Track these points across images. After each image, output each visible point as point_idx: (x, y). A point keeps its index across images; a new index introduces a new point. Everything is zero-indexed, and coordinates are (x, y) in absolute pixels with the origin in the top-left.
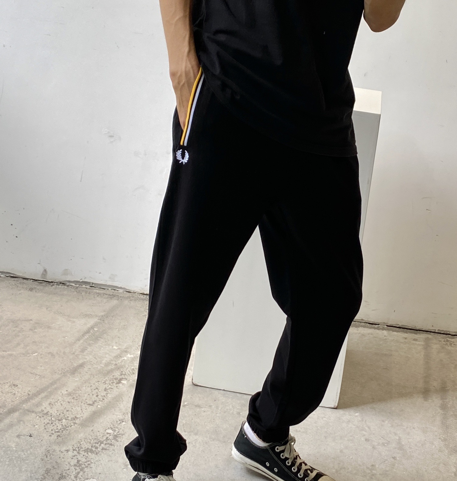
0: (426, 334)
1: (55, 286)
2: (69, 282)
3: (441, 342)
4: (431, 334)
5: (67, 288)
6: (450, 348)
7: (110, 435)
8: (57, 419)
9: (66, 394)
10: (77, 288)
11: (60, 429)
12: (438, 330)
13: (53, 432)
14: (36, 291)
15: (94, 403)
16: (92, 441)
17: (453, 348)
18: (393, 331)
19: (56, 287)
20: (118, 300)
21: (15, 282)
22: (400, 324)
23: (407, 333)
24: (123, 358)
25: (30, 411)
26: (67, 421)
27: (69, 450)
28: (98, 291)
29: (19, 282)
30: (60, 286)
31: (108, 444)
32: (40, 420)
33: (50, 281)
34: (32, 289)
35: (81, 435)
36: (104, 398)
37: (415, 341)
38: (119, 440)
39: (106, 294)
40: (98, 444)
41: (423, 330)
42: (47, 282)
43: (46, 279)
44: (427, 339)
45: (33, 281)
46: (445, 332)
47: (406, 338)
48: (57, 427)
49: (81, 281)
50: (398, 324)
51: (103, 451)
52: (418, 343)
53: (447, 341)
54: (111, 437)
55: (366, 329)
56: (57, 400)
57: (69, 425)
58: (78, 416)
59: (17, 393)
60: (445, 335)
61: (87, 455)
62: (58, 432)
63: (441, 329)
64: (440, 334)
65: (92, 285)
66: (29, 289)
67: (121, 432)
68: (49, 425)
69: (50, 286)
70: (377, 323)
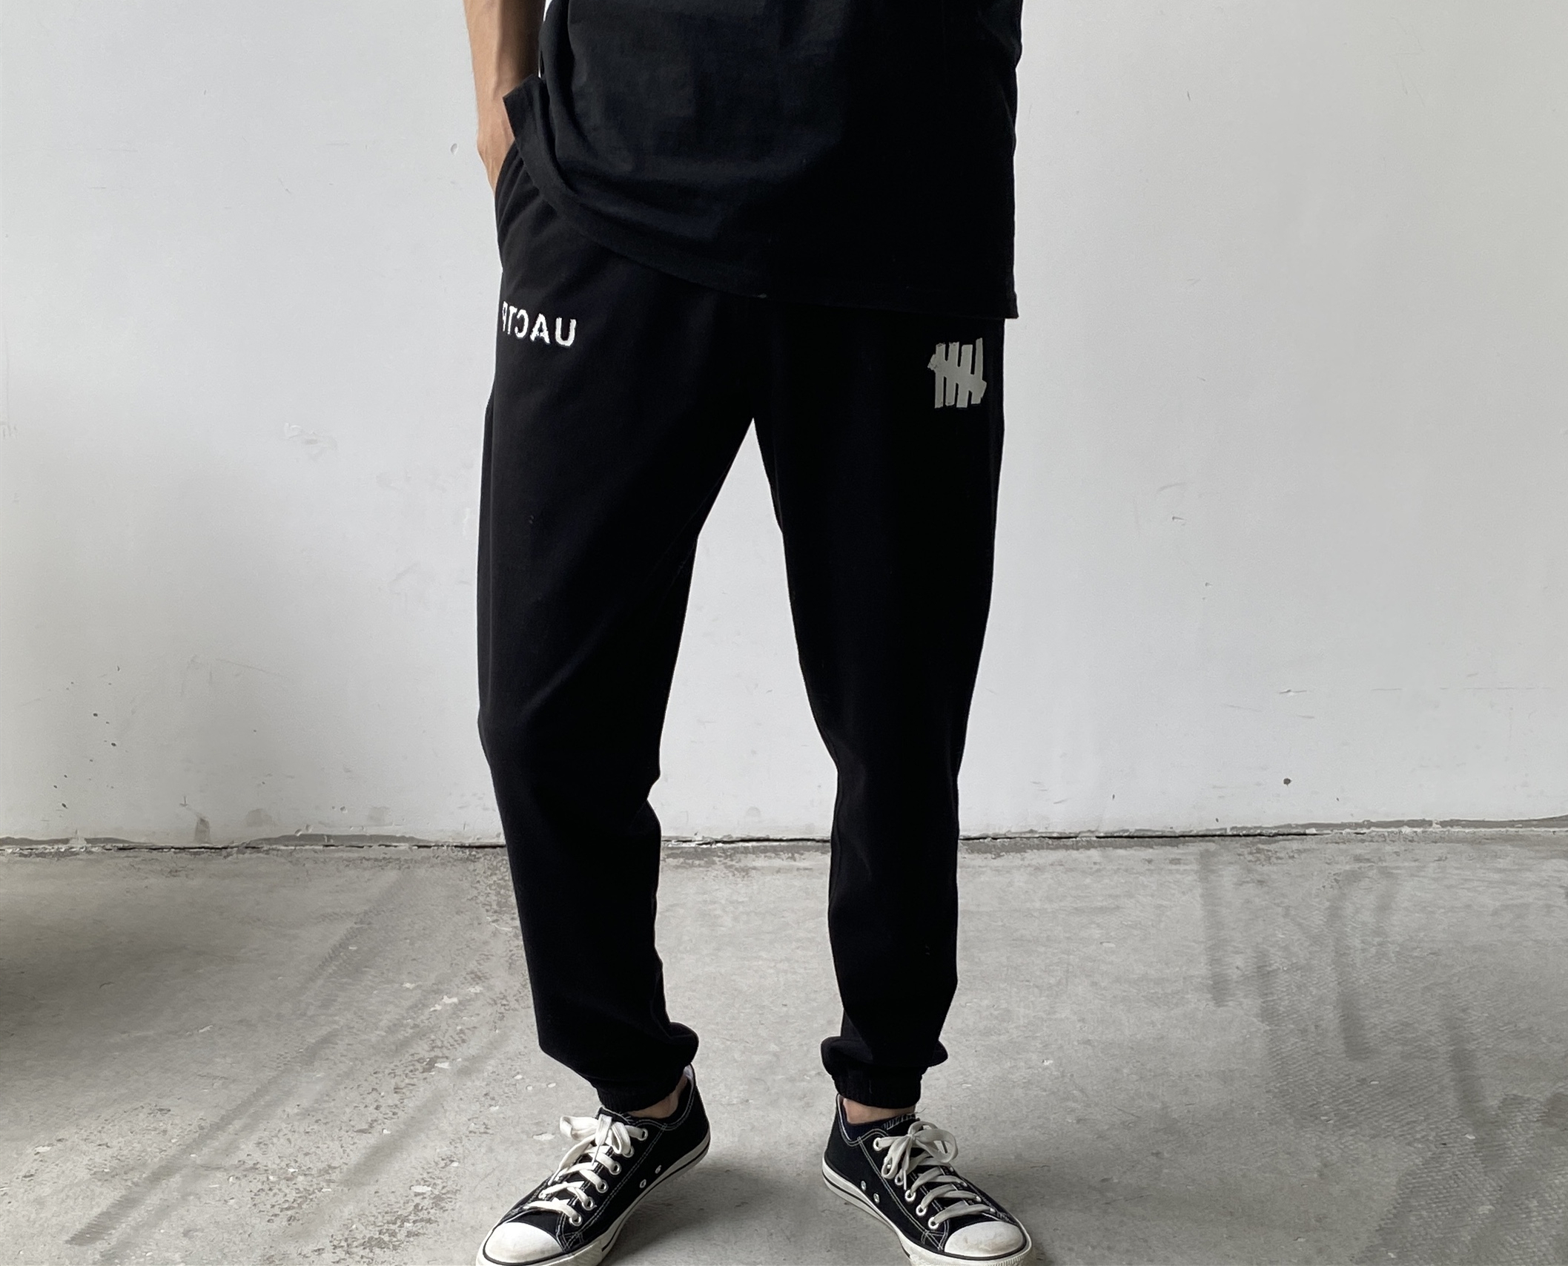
0: (1202, 844)
1: (235, 855)
2: (268, 840)
3: (1242, 857)
4: (1214, 842)
5: (266, 856)
6: (1266, 868)
7: (424, 1198)
8: (283, 1177)
9: (297, 1114)
10: (291, 853)
11: (295, 1200)
12: (1232, 829)
13: (276, 1210)
14: (187, 876)
15: (371, 1126)
16: (380, 1218)
17: (1275, 868)
18: (1116, 847)
19: (237, 858)
20: (400, 869)
21: (131, 859)
22: (1132, 829)
23: (1152, 848)
24: (432, 1009)
25: (208, 1168)
26: (309, 1178)
27: (323, 1249)
28: (345, 855)
29: (140, 859)
30: (247, 855)
31: (422, 1220)
32: (240, 1185)
33: (220, 847)
34: (176, 871)
35: (349, 1210)
36: (396, 1110)
37: (1176, 864)
38: (449, 1206)
39: (368, 860)
40: (394, 1223)
41: (1191, 834)
42: (213, 851)
43: (207, 843)
44: (1205, 858)
45: (175, 853)
46: (1252, 832)
47: (1150, 861)
48: (286, 1195)
49: (298, 835)
50: (1126, 828)
51: (411, 1239)
52: (1182, 868)
53: (1259, 851)
54: (426, 1203)
55: (1044, 853)
56: (277, 1132)
57: (315, 1187)
58: (335, 1164)
59: (169, 1127)
60: (1251, 838)
61: (371, 1255)
62: (287, 1209)
63: (1239, 826)
64: (1237, 838)
65: (328, 841)
66: (170, 872)
67: (451, 1186)
68: (263, 1194)
69: (222, 857)
70: (1072, 835)
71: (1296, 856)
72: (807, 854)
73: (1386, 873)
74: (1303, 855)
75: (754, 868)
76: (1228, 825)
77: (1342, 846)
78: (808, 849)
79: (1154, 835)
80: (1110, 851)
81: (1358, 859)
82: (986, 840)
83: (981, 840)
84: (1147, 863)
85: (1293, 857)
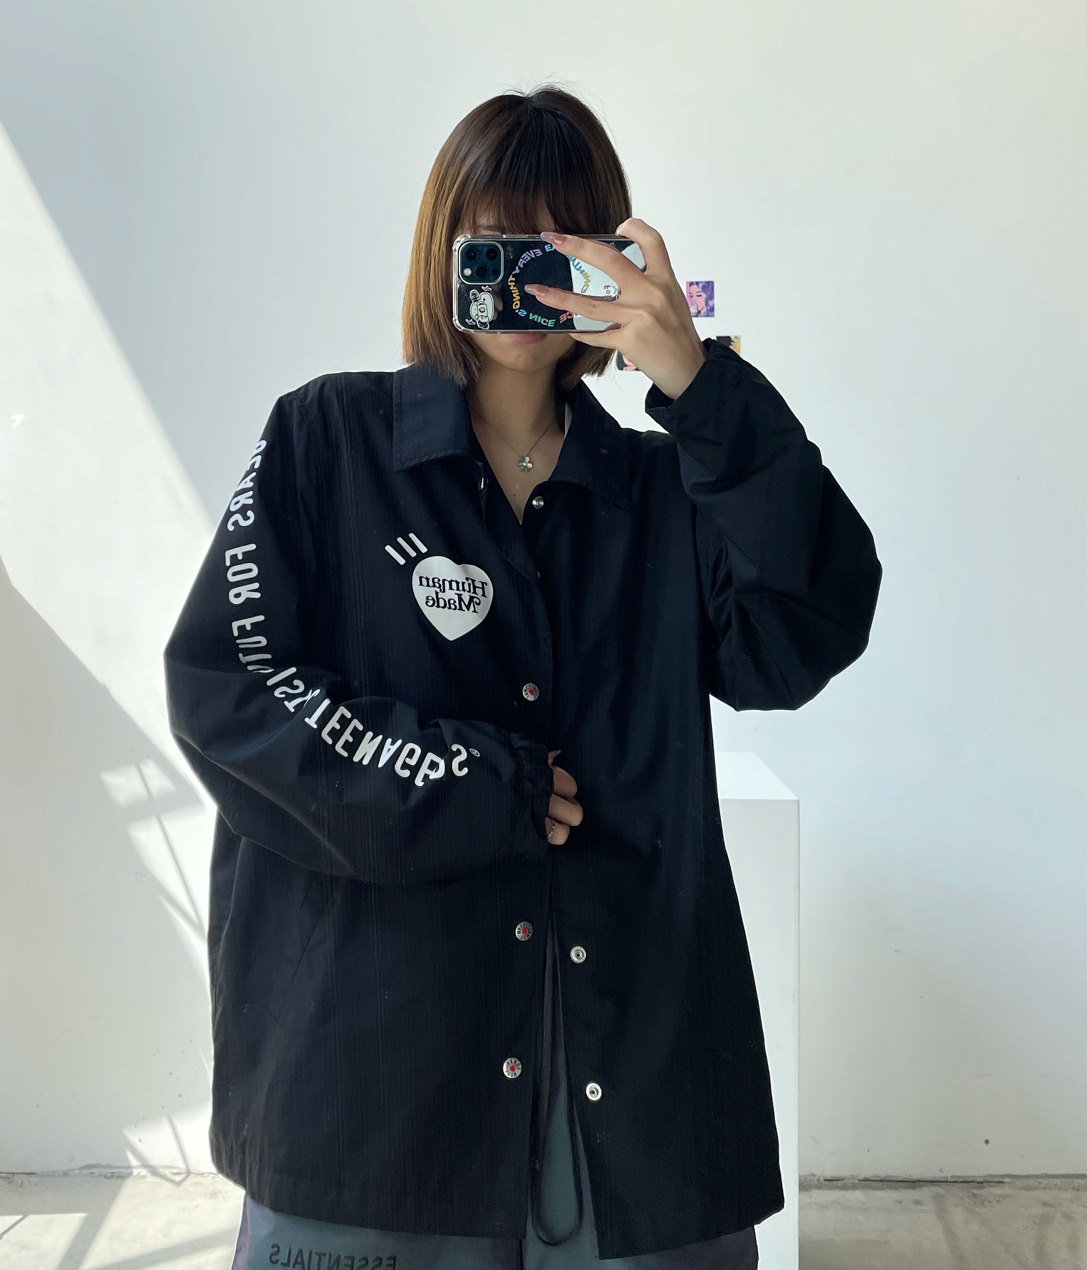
0: (933, 1188)
3: (963, 1200)
4: (940, 1187)
6: (983, 1210)
12: (952, 1177)
17: (988, 1210)
18: (874, 1189)
22: (882, 1174)
23: (897, 1190)
37: (918, 1205)
41: (923, 1180)
44: (936, 1198)
46: (965, 1180)
47: (900, 1202)
50: (878, 1174)
52: (923, 1208)
53: (975, 1195)
60: (966, 1185)
63: (955, 1174)
64: (957, 1184)
70: (841, 1179)
71: (1001, 1199)
73: (1068, 1217)
74: (1006, 1198)
76: (948, 1174)
77: (1032, 1193)
79: (897, 1179)
80: (868, 1191)
81: (1045, 1204)
84: (898, 1203)
85: (998, 1201)
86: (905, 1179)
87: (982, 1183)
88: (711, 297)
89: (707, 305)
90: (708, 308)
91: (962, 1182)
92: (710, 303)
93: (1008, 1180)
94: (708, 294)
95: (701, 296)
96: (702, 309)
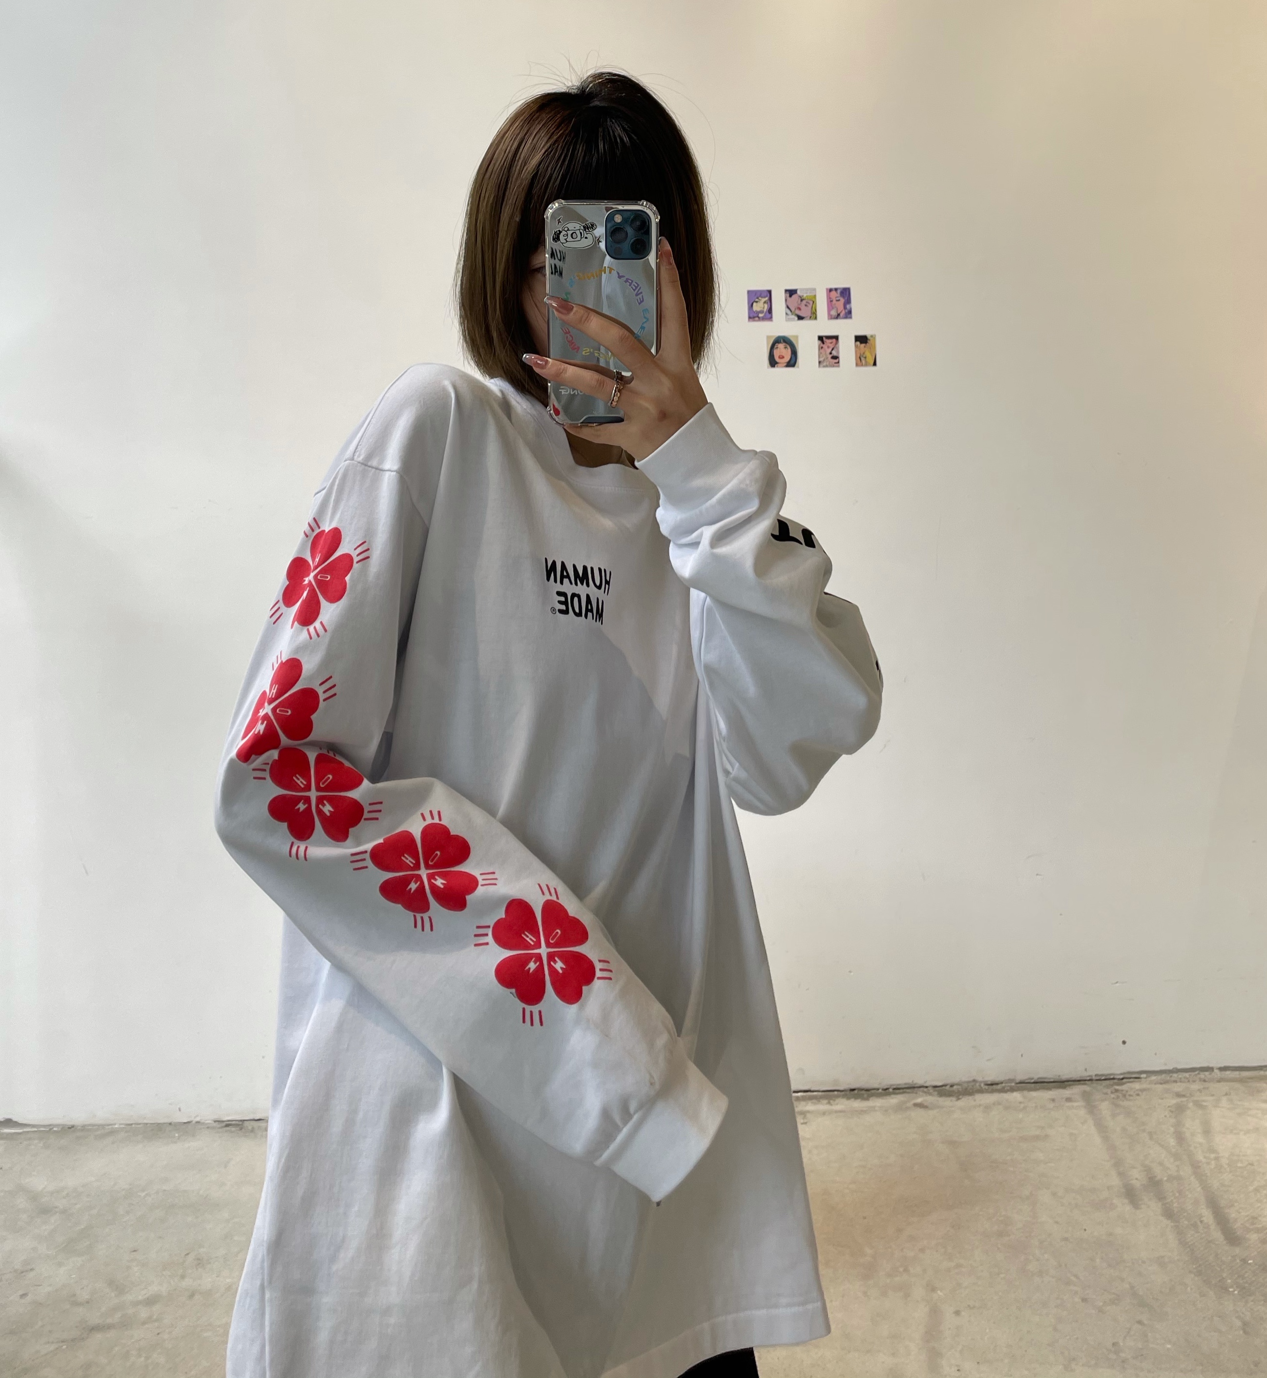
71: (1140, 1093)
72: (838, 1100)
73: (1199, 1105)
74: (1144, 1093)
75: (808, 1112)
76: (1092, 1072)
77: (1166, 1086)
78: (838, 1097)
79: (1049, 1080)
80: (1026, 1093)
81: (1178, 1095)
82: (948, 1087)
83: (943, 1087)
84: (1051, 1102)
85: (1138, 1095)
86: (1056, 1080)
87: (1122, 1079)
88: (848, 301)
89: (845, 308)
90: (846, 311)
91: (1105, 1080)
92: (848, 306)
93: (1143, 1076)
94: (846, 298)
95: (839, 300)
96: (841, 312)
